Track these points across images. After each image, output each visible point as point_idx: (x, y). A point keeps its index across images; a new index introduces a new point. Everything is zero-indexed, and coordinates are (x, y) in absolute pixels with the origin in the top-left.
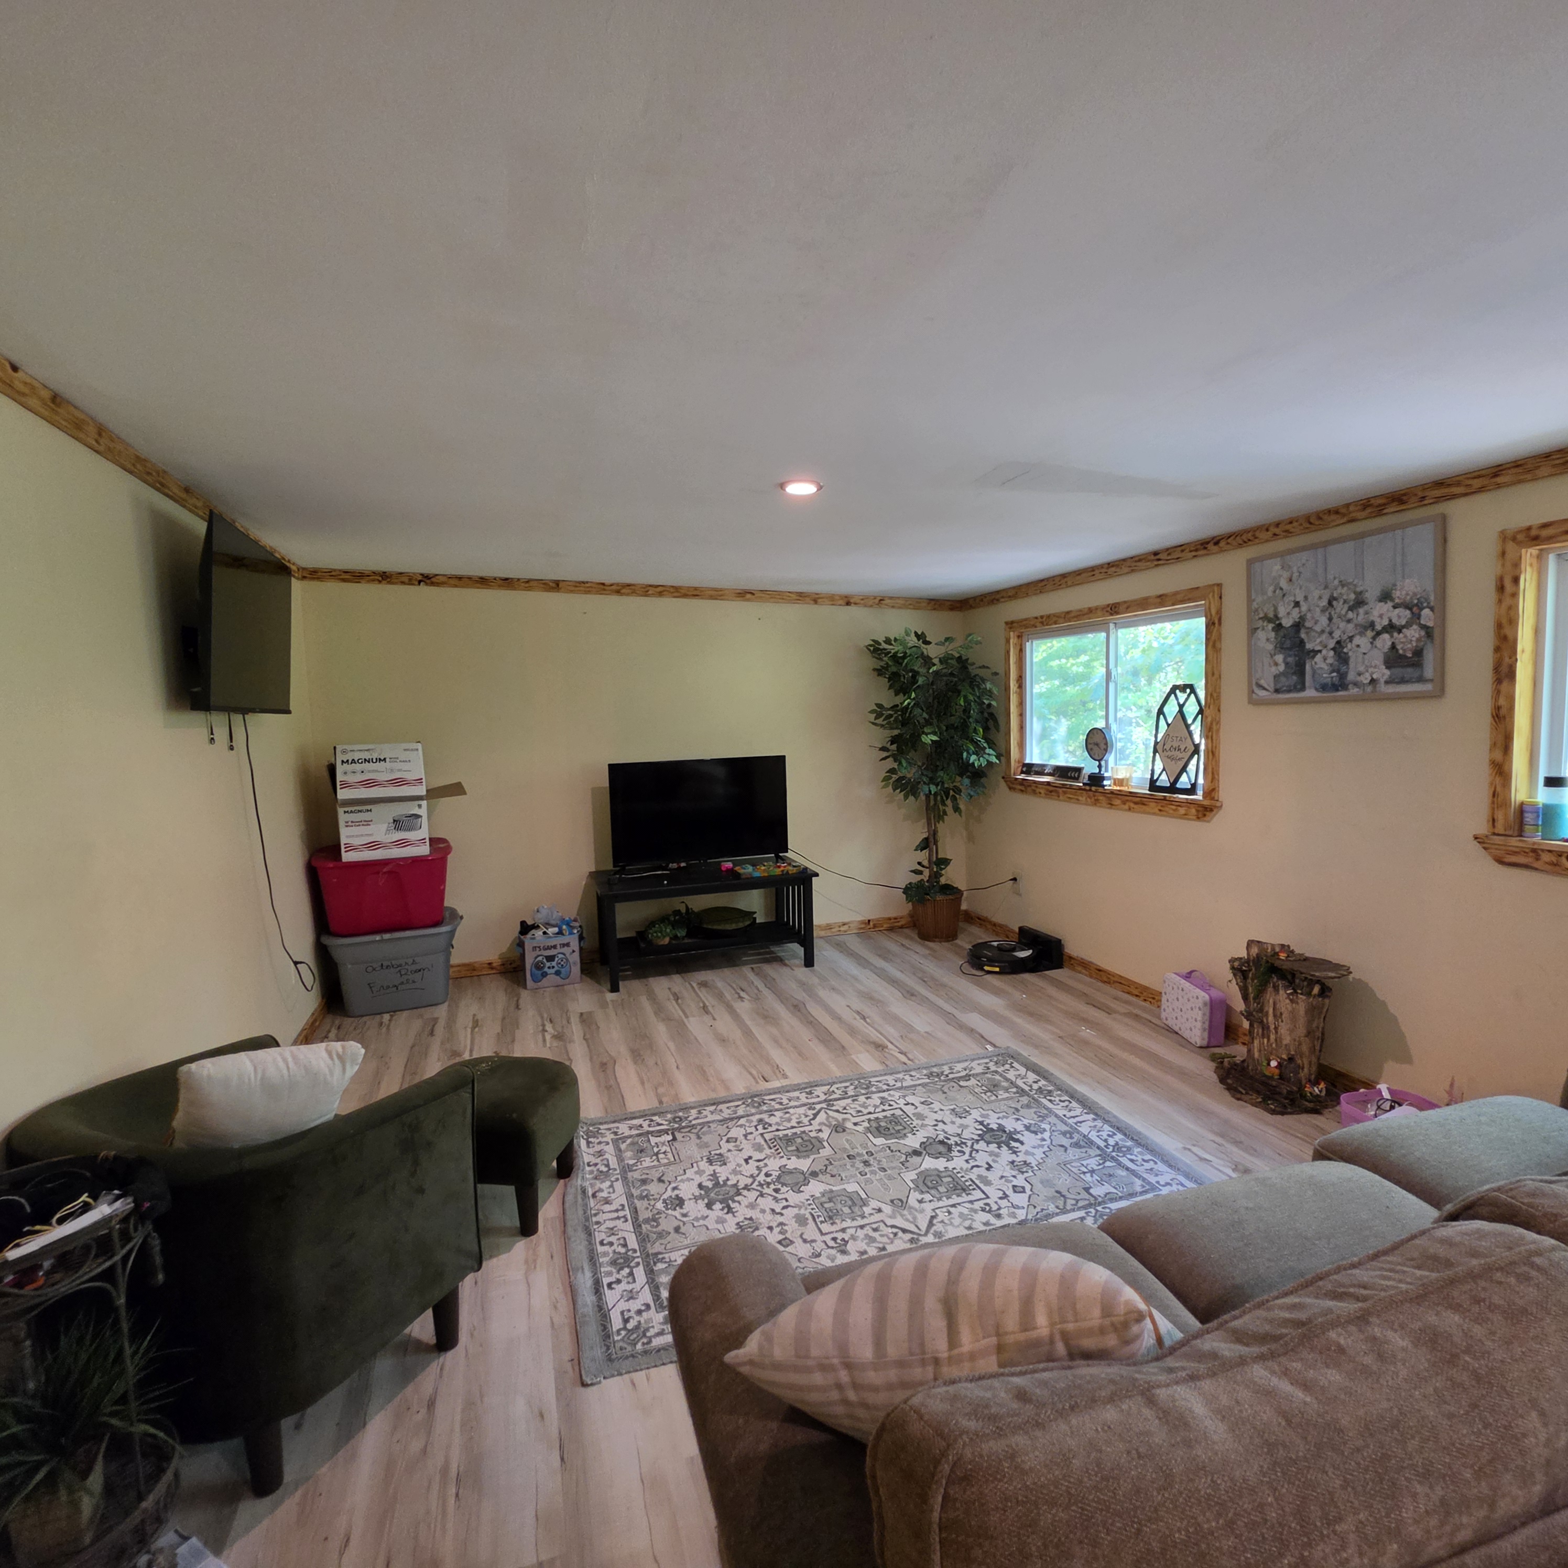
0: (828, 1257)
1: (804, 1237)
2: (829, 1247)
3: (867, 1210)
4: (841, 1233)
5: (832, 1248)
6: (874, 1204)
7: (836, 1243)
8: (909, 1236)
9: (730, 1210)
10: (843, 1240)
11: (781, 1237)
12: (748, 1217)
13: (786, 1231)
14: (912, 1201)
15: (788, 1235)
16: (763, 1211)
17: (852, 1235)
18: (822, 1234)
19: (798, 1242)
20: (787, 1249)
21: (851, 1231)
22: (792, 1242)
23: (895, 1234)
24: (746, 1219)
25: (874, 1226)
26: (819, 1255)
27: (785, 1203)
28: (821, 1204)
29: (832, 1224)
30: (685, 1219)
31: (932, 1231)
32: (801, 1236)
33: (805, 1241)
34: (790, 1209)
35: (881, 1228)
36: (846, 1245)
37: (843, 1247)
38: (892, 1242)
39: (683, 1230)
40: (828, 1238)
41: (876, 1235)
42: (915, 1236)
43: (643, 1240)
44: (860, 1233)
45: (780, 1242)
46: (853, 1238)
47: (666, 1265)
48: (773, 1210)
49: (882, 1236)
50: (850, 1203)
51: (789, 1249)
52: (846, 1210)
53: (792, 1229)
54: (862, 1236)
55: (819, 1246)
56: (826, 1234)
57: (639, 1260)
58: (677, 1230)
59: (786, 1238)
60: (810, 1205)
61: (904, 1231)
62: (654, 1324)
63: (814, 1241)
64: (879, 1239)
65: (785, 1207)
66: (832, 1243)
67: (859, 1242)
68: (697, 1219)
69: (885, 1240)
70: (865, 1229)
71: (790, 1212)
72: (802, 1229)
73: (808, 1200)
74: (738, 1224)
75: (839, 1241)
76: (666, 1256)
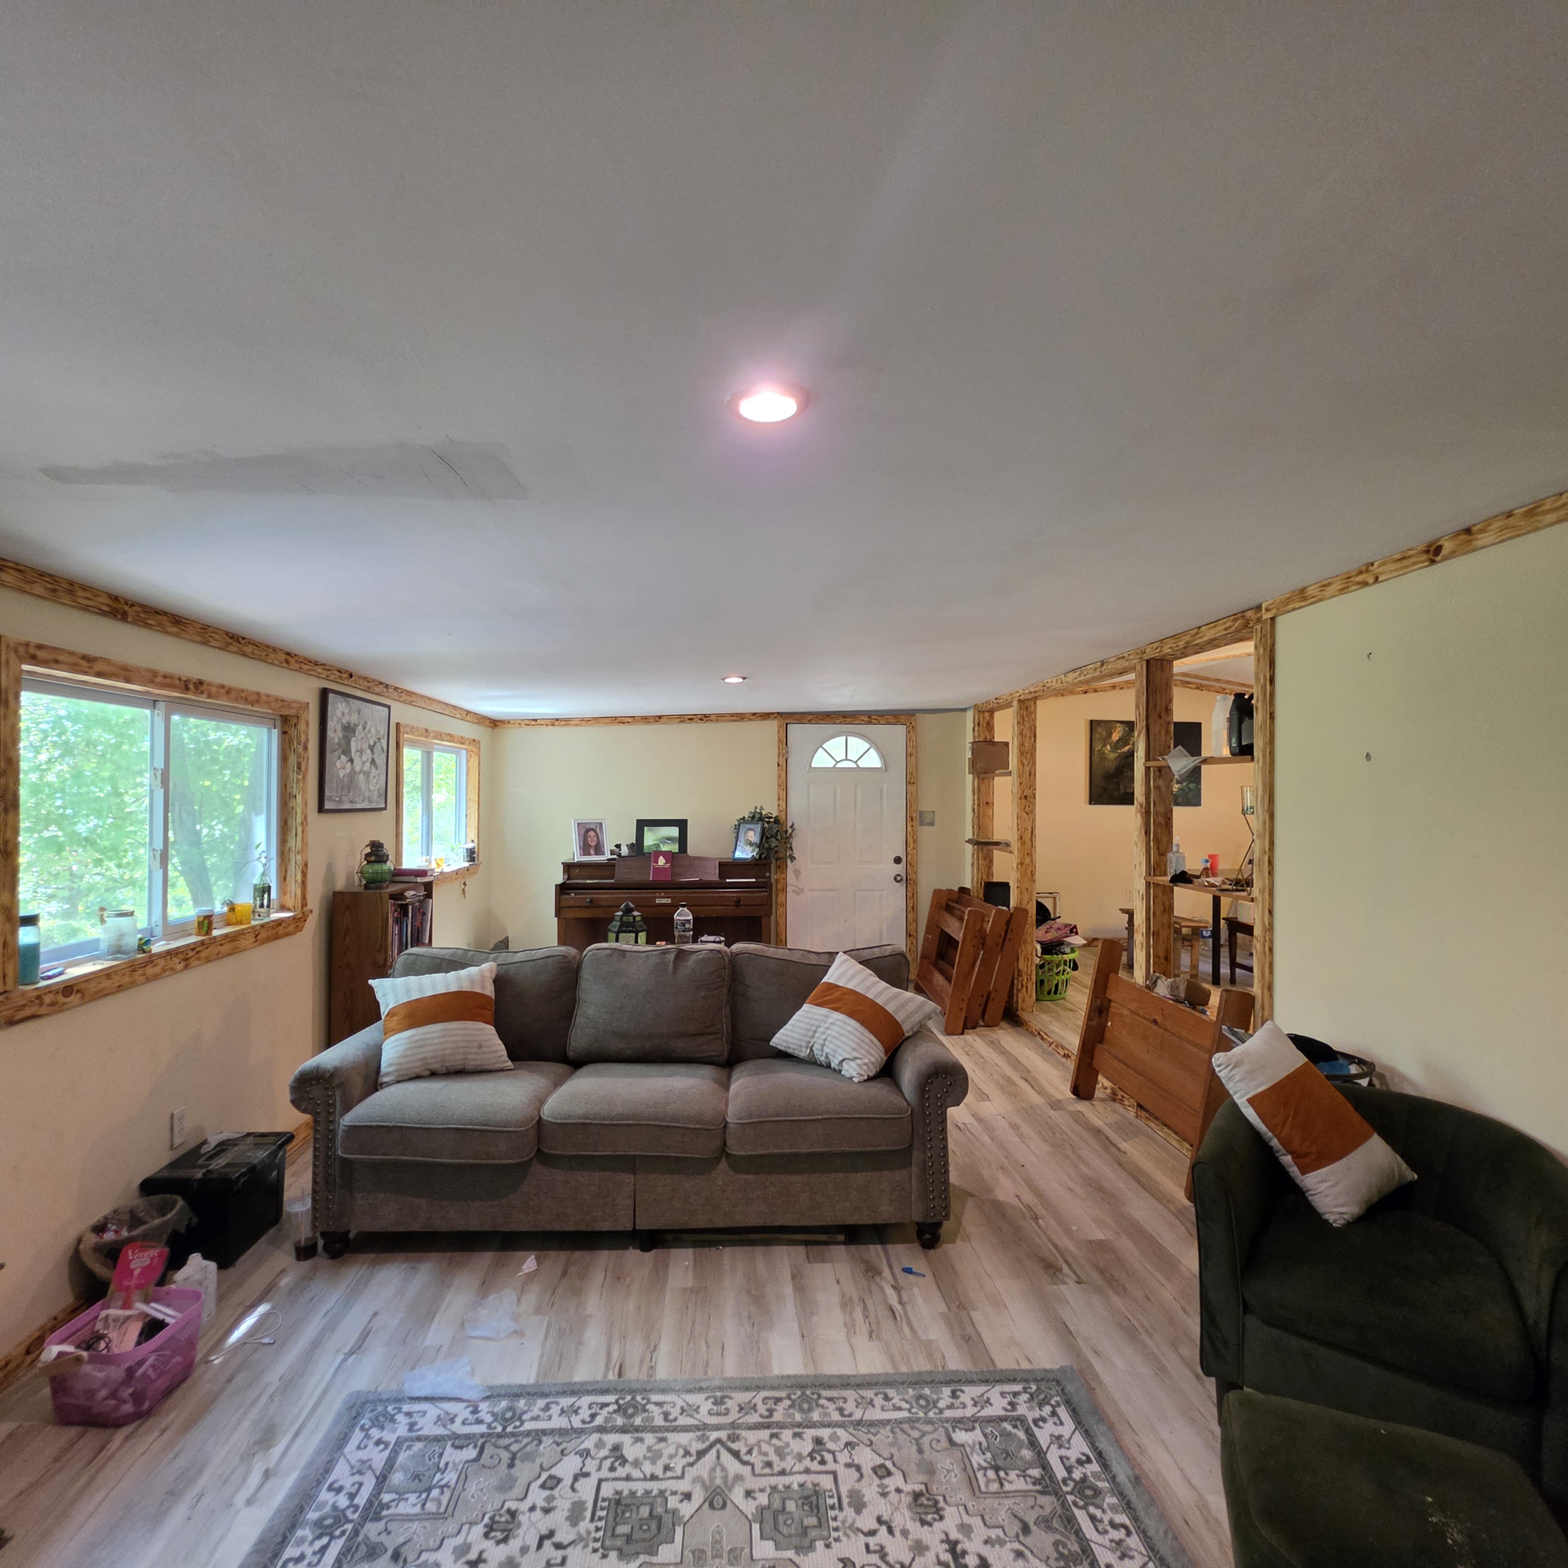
0: (839, 1438)
1: (857, 1475)
2: (833, 1453)
3: (763, 1499)
4: (813, 1469)
5: (829, 1451)
6: (749, 1508)
7: (822, 1457)
8: (734, 1446)
9: (952, 1546)
10: (813, 1459)
11: (886, 1481)
12: (926, 1527)
13: (878, 1486)
14: (698, 1496)
15: (877, 1481)
16: (905, 1533)
17: (800, 1461)
18: (834, 1474)
19: (867, 1470)
20: (882, 1461)
21: (799, 1467)
22: (875, 1470)
23: (750, 1452)
24: (930, 1525)
25: (767, 1471)
26: (847, 1444)
27: (872, 1541)
28: (820, 1526)
29: (818, 1485)
30: (1017, 1546)
31: (708, 1443)
32: (861, 1476)
33: (858, 1468)
34: (866, 1530)
35: (761, 1465)
36: (813, 1451)
37: (817, 1448)
38: (759, 1441)
39: (1016, 1527)
40: (831, 1466)
41: (773, 1457)
42: (729, 1444)
43: (1070, 1521)
44: (789, 1462)
45: (889, 1474)
46: (800, 1458)
47: (1028, 1472)
48: (890, 1531)
49: (766, 1454)
50: (781, 1518)
51: (879, 1461)
52: (791, 1506)
53: (870, 1490)
54: (789, 1458)
55: (843, 1458)
56: (827, 1472)
57: (1065, 1489)
58: (1026, 1529)
59: (881, 1478)
60: (836, 1529)
61: (736, 1454)
62: (1025, 1405)
63: (848, 1465)
64: (771, 1451)
65: (872, 1533)
66: (828, 1457)
67: (796, 1451)
68: (1002, 1543)
69: (765, 1447)
70: (780, 1469)
71: (867, 1521)
72: (857, 1486)
73: (837, 1540)
74: (941, 1518)
75: (819, 1458)
76: (1031, 1487)
